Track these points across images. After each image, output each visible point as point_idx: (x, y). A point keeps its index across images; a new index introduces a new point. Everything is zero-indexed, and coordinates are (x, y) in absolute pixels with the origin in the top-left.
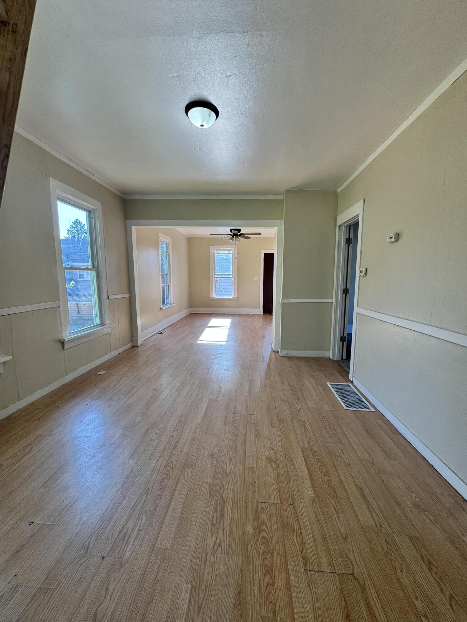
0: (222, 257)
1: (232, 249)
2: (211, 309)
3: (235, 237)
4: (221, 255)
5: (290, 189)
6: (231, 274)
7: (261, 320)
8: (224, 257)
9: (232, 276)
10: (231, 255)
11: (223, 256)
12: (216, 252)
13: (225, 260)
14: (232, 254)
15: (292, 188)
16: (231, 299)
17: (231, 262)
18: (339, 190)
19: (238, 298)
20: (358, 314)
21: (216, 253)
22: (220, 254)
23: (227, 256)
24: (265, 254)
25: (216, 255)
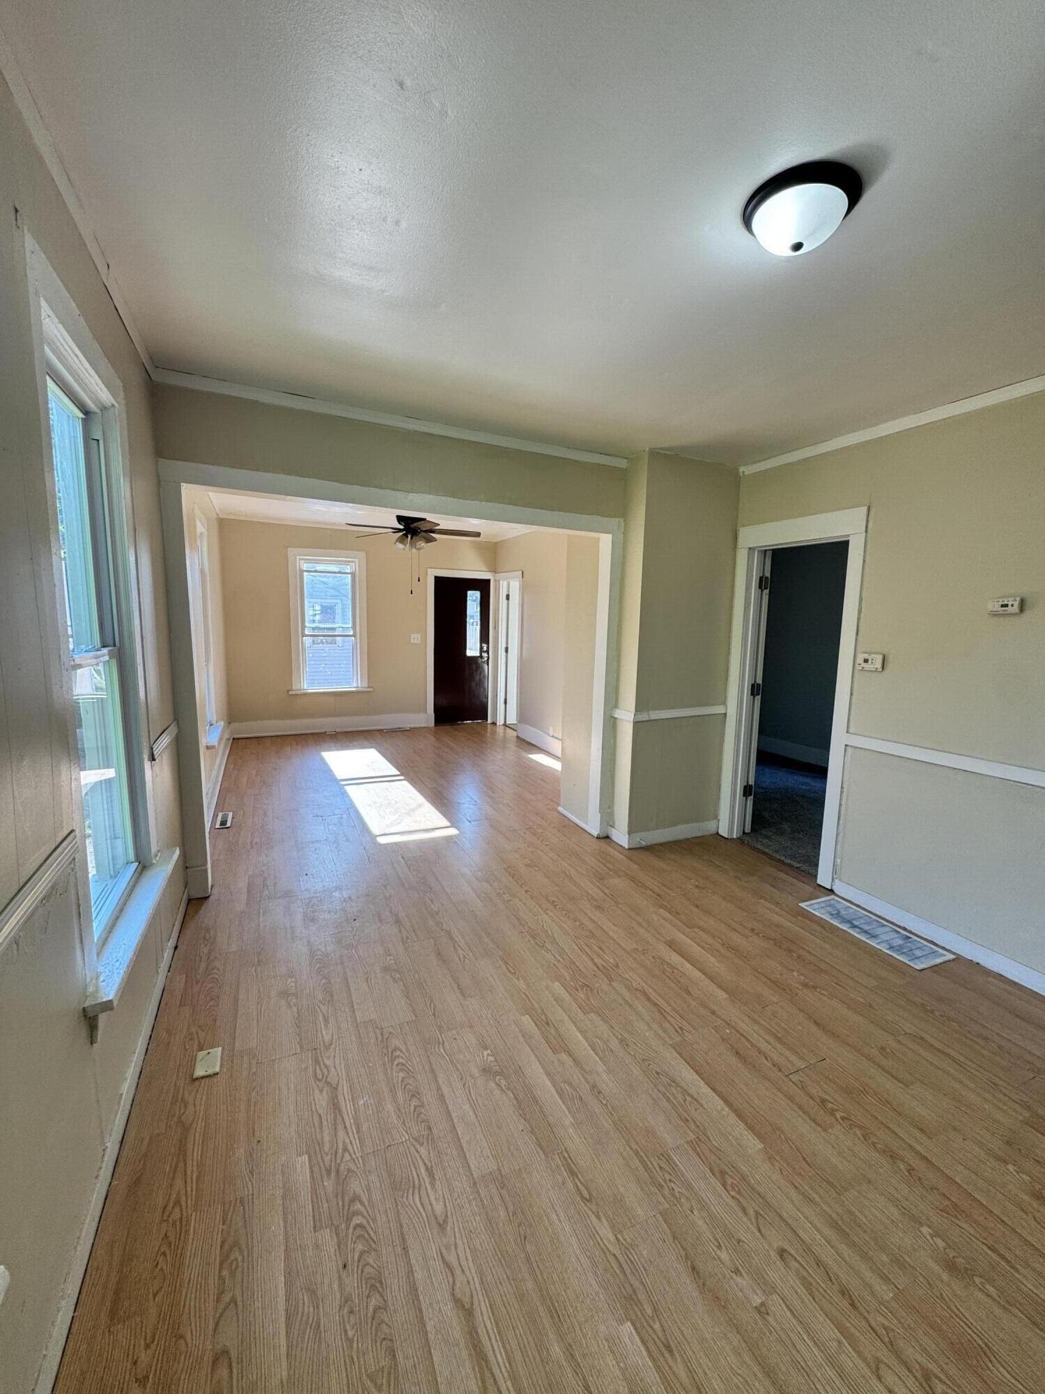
0: (321, 579)
1: (352, 562)
2: (297, 722)
3: (409, 536)
4: (319, 576)
5: (662, 449)
6: (350, 625)
7: (432, 739)
8: (330, 580)
9: (351, 633)
10: (349, 576)
11: (325, 577)
12: (305, 565)
13: (333, 588)
14: (353, 574)
15: (669, 449)
16: (352, 692)
17: (350, 596)
18: (746, 470)
19: (371, 689)
20: (849, 748)
21: (305, 569)
22: (316, 571)
23: (336, 577)
24: (438, 580)
25: (305, 574)
